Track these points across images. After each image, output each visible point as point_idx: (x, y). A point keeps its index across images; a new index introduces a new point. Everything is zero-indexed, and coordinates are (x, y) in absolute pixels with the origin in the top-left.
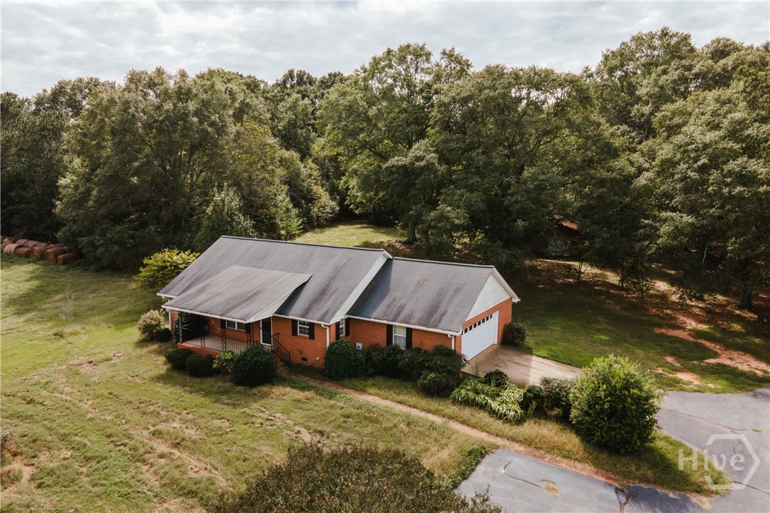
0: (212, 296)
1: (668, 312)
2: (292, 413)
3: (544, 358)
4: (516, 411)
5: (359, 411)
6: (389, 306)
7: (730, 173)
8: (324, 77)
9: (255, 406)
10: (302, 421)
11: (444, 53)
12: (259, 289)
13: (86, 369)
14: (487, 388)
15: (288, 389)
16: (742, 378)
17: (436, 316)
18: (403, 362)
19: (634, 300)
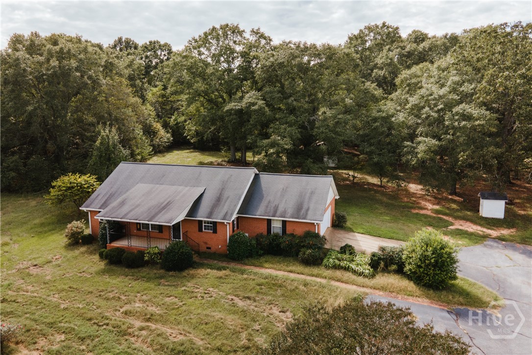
0: (133, 207)
1: (414, 199)
2: (220, 287)
3: (362, 233)
4: (370, 270)
5: (267, 280)
6: (267, 207)
7: (457, 113)
8: (146, 44)
9: (189, 284)
10: (230, 291)
11: (253, 31)
12: (169, 200)
13: (34, 271)
14: (345, 256)
15: (209, 270)
16: (473, 236)
17: (303, 211)
18: (284, 244)
19: (391, 193)
